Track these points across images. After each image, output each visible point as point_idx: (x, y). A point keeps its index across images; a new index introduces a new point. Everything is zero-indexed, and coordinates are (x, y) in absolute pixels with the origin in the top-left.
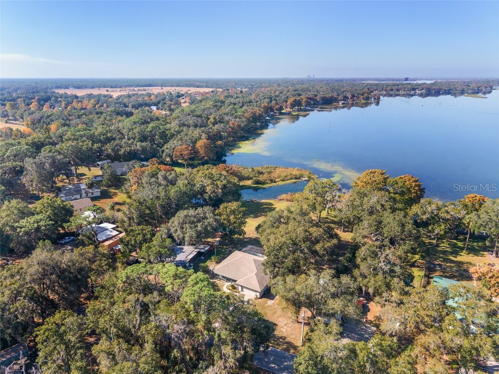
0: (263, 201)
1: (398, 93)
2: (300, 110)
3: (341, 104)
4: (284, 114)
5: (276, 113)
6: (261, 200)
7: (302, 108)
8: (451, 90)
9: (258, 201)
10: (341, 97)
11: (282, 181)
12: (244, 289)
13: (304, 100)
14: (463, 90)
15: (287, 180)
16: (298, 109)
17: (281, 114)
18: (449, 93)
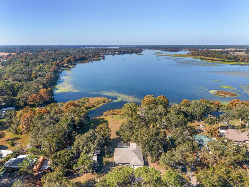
0: (98, 118)
1: (109, 53)
2: (71, 64)
3: (89, 60)
4: (65, 67)
5: (61, 67)
6: (96, 118)
7: (72, 63)
8: (128, 51)
9: (95, 118)
10: (87, 56)
11: (98, 105)
12: (135, 166)
13: (72, 59)
14: (133, 51)
15: (100, 104)
16: (70, 64)
17: (63, 67)
18: (128, 53)
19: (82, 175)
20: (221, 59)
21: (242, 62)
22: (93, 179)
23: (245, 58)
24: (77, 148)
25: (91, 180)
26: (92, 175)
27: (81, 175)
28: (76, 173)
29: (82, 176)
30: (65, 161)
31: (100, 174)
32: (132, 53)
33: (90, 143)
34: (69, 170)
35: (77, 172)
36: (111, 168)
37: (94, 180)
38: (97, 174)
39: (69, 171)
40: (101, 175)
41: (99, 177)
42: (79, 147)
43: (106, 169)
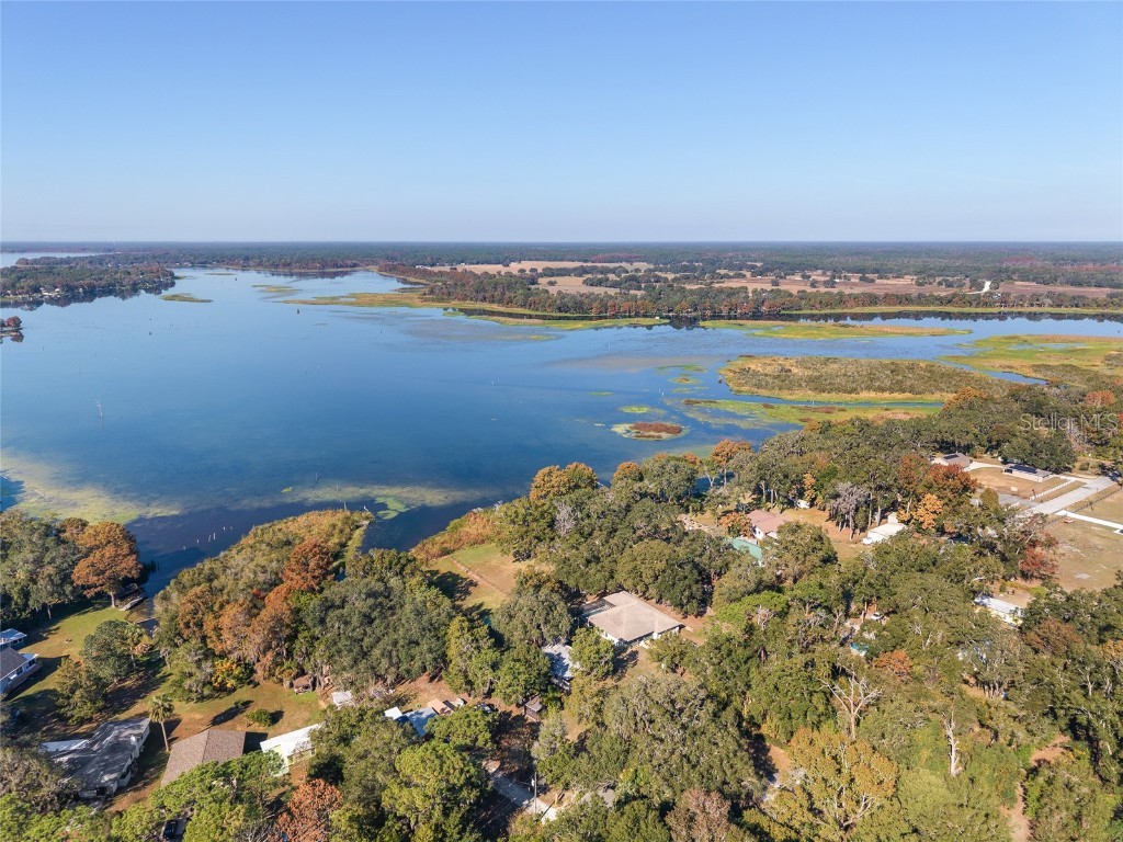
11: (349, 539)
15: (351, 534)
20: (537, 310)
21: (600, 318)
32: (135, 290)
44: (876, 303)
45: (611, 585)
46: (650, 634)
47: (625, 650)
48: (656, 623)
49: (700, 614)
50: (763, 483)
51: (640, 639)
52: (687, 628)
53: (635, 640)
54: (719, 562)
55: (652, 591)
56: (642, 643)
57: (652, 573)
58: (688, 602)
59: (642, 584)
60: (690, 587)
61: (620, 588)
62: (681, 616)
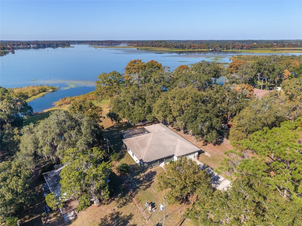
0: (46, 111)
9: (40, 112)
15: (38, 94)
19: (76, 216)
22: (112, 215)
23: (191, 46)
24: (36, 156)
25: (109, 219)
26: (103, 207)
27: (71, 218)
28: (51, 218)
29: (75, 219)
30: (12, 192)
31: (121, 197)
33: (73, 133)
34: (26, 219)
35: (55, 216)
36: (138, 177)
37: (117, 217)
38: (114, 200)
39: (27, 221)
40: (126, 199)
41: (124, 204)
42: (39, 151)
43: (128, 183)
44: (284, 47)
45: (149, 118)
46: (171, 157)
47: (144, 169)
48: (178, 147)
49: (218, 143)
50: (259, 74)
51: (161, 160)
52: (206, 154)
53: (156, 161)
54: (234, 107)
55: (179, 123)
56: (162, 165)
57: (178, 107)
58: (208, 132)
59: (170, 116)
60: (211, 119)
61: (155, 121)
62: (201, 143)
